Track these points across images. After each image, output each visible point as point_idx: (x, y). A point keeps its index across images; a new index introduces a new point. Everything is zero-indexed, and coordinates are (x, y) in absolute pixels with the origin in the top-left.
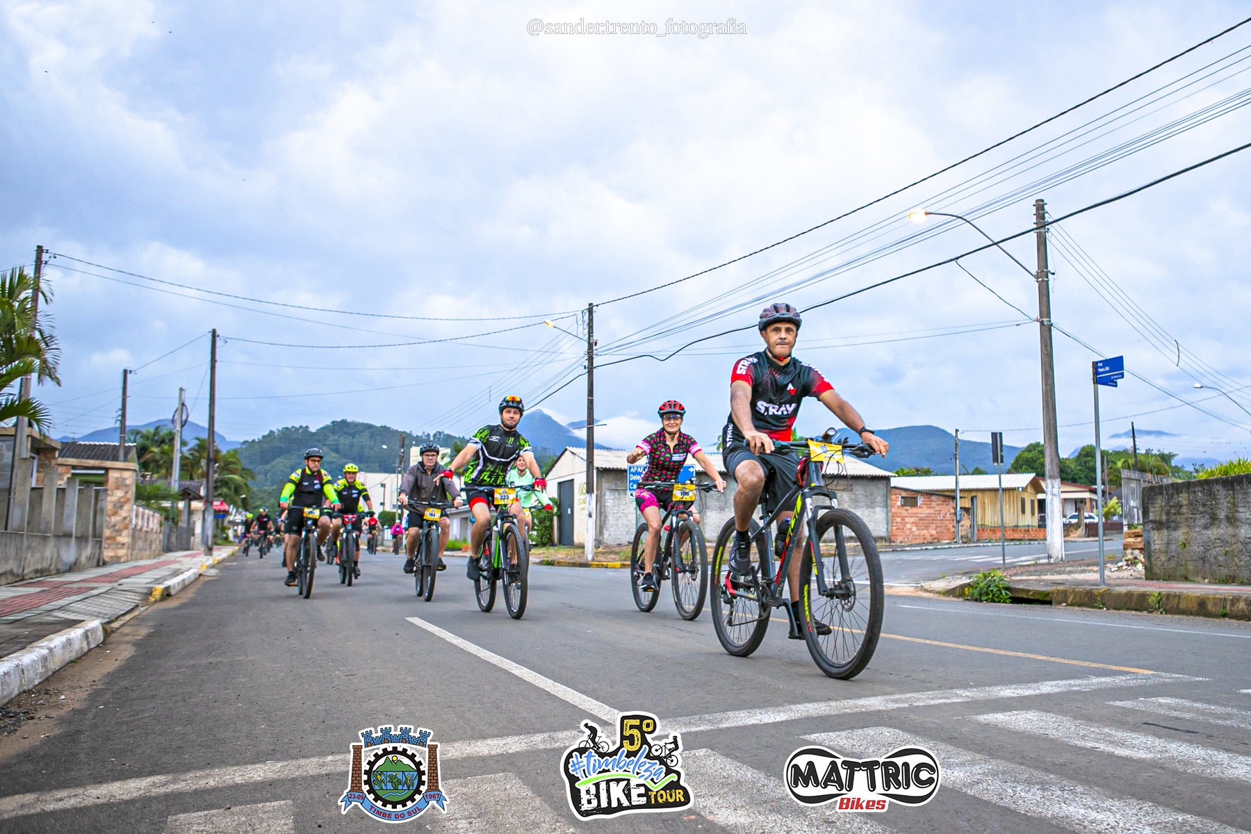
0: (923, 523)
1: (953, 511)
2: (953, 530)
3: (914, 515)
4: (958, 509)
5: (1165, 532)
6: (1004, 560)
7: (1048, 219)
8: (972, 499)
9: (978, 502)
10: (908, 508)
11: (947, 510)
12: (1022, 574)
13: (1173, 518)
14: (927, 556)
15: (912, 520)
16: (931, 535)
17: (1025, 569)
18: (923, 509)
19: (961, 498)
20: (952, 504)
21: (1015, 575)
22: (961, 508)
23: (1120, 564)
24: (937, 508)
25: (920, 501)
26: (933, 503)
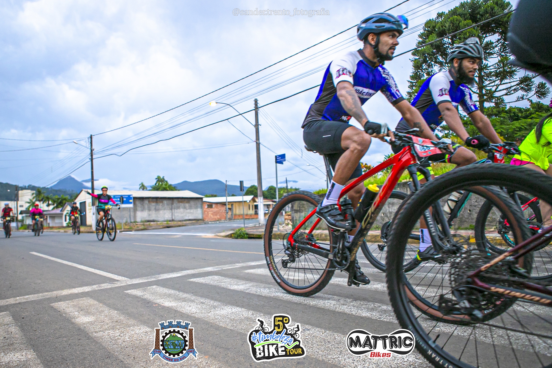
0: (215, 214)
1: (225, 209)
2: (225, 216)
3: (212, 211)
4: (227, 208)
5: (299, 214)
6: (244, 225)
7: (259, 106)
8: (232, 205)
9: (234, 206)
10: (209, 208)
11: (223, 209)
12: (251, 229)
13: (301, 209)
14: (217, 225)
15: (211, 213)
16: (218, 218)
17: (252, 228)
18: (215, 209)
19: (228, 204)
20: (225, 207)
21: (248, 230)
22: (228, 208)
23: (283, 225)
24: (220, 208)
25: (214, 206)
26: (218, 207)
